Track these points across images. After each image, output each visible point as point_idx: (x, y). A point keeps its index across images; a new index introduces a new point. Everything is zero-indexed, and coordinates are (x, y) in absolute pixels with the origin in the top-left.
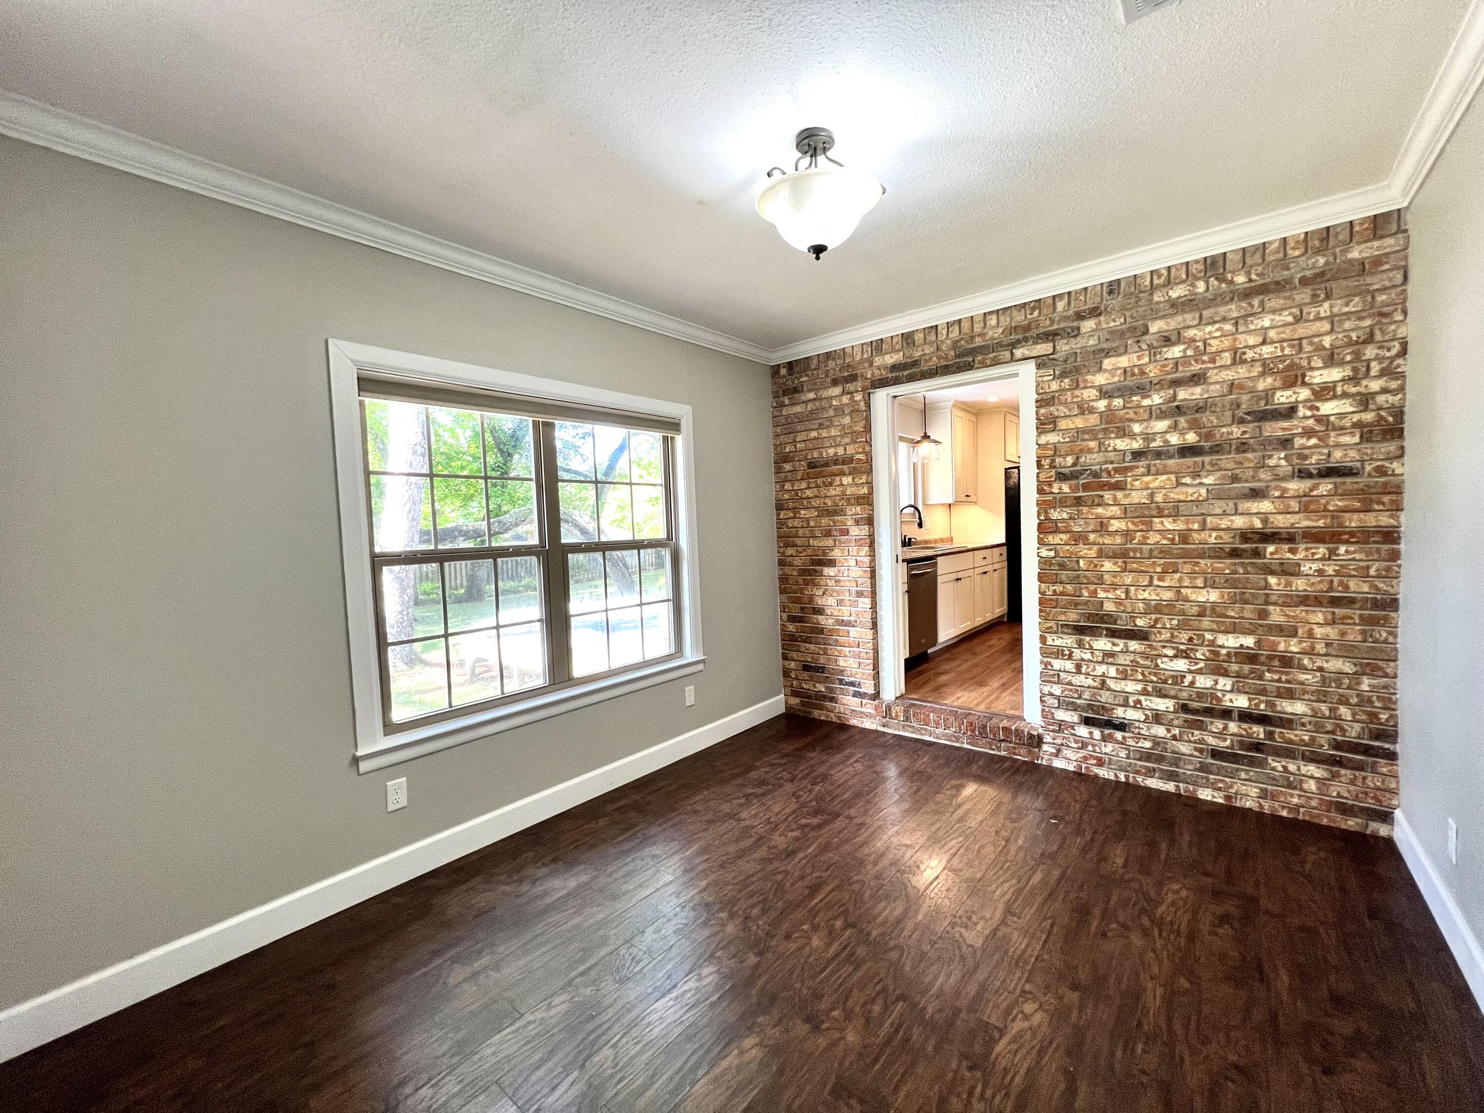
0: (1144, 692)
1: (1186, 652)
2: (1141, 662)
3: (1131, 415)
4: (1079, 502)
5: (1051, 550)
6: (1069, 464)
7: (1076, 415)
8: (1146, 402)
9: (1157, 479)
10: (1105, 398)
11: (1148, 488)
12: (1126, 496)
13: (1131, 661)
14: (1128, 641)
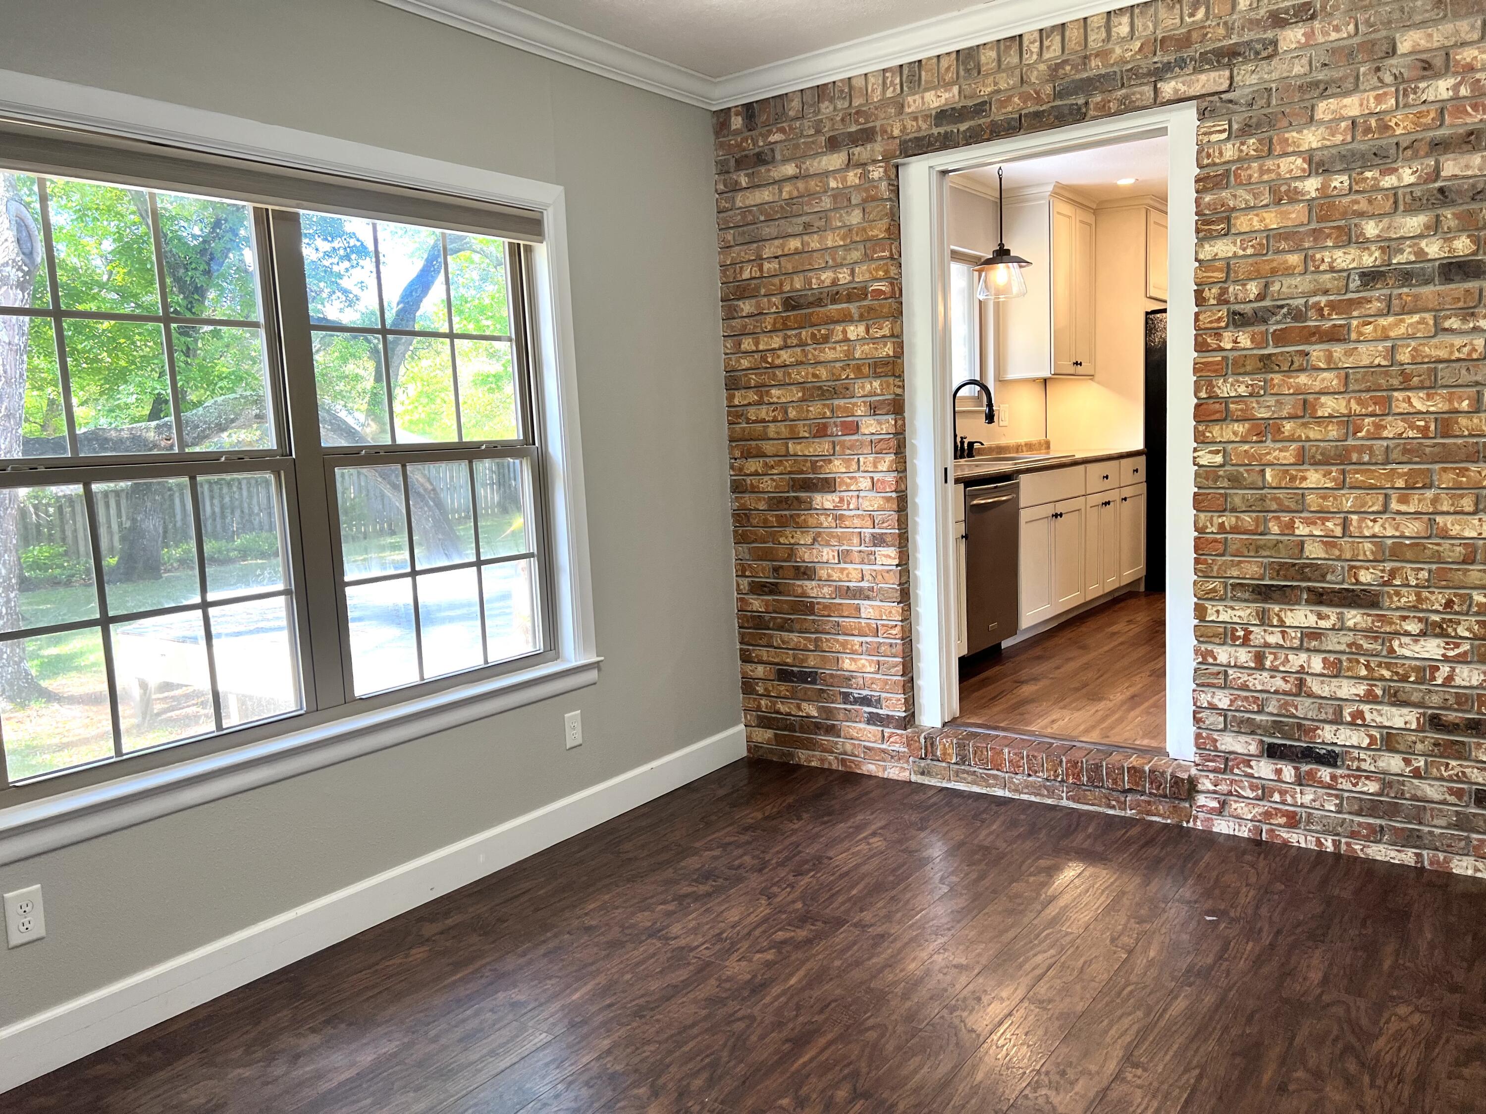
0: (1370, 698)
1: (1441, 627)
2: (1366, 646)
3: (1363, 206)
4: (1266, 364)
5: (1217, 452)
6: (1252, 297)
7: (1266, 206)
8: (1389, 181)
9: (1402, 321)
10: (1317, 173)
11: (1387, 338)
12: (1348, 353)
13: (1349, 645)
14: (1345, 611)
